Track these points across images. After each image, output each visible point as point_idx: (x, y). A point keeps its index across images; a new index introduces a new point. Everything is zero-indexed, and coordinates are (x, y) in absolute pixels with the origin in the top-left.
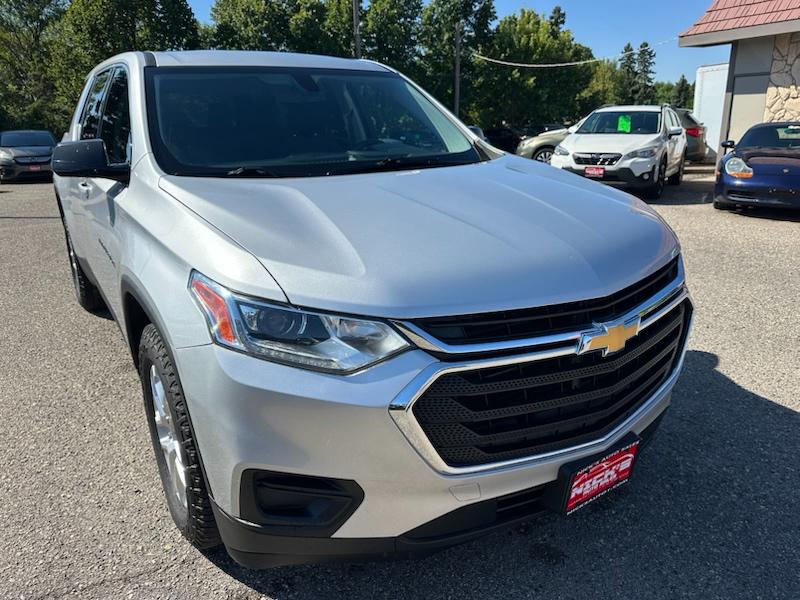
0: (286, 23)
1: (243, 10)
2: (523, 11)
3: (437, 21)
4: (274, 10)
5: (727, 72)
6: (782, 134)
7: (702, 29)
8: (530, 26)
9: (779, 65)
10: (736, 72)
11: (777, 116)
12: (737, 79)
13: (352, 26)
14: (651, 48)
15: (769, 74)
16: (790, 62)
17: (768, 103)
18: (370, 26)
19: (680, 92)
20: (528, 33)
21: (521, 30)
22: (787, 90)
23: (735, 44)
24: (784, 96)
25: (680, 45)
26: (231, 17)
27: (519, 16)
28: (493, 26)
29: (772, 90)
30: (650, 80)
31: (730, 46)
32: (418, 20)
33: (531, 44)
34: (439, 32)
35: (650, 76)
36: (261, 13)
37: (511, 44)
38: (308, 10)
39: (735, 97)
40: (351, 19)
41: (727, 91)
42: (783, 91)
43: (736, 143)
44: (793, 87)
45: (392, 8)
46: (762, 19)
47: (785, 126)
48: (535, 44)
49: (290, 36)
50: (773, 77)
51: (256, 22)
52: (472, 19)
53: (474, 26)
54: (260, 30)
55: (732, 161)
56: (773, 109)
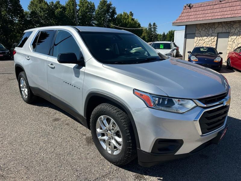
0: (54, 12)
1: (39, 7)
2: (124, 13)
3: (100, 14)
4: (50, 8)
5: (184, 32)
6: (202, 50)
7: (178, 21)
8: (126, 17)
9: (197, 32)
10: (187, 33)
11: (197, 45)
12: (187, 35)
13: (74, 14)
14: (156, 24)
15: (195, 34)
16: (200, 31)
17: (195, 41)
18: (80, 14)
19: (163, 37)
20: (126, 19)
21: (124, 18)
22: (200, 38)
23: (186, 26)
24: (199, 40)
25: (173, 25)
26: (35, 9)
27: (123, 14)
28: (116, 16)
29: (196, 38)
30: (156, 33)
31: (185, 26)
32: (94, 13)
33: (127, 22)
34: (101, 18)
35: (156, 32)
36: (46, 8)
37: (121, 22)
38: (60, 8)
39: (187, 39)
40: (74, 12)
41: (185, 38)
42: (199, 38)
43: (191, 52)
44: (201, 37)
45: (86, 9)
46: (193, 20)
47: (203, 48)
48: (128, 22)
49: (55, 16)
50: (196, 34)
51: (44, 11)
52: (110, 14)
53: (110, 16)
54: (45, 14)
55: (192, 57)
56: (196, 43)
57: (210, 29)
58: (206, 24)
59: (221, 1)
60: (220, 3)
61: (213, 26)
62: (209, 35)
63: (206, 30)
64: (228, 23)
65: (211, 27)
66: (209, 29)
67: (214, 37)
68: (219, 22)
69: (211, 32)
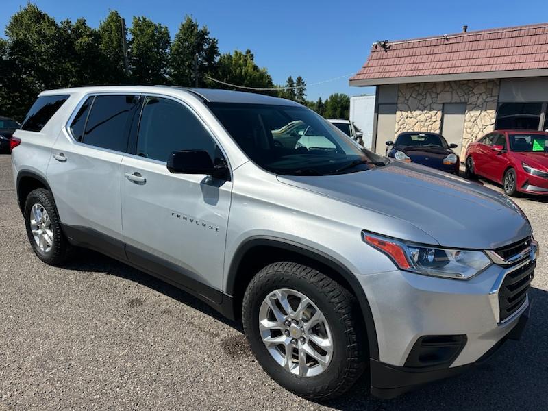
0: (72, 43)
1: (36, 32)
2: (236, 52)
3: (181, 53)
4: (62, 34)
5: (374, 99)
6: (414, 138)
7: (361, 77)
8: (241, 62)
9: (401, 100)
10: (380, 102)
11: (402, 127)
12: (380, 106)
13: (121, 50)
14: (304, 79)
15: (397, 104)
16: (407, 98)
17: (397, 119)
18: (135, 52)
20: (241, 66)
21: (236, 64)
22: (407, 114)
23: (378, 87)
24: (405, 116)
25: (350, 85)
26: (25, 35)
27: (233, 54)
28: (217, 59)
29: (398, 113)
30: (304, 99)
31: (375, 87)
32: (168, 51)
33: (243, 73)
34: (183, 61)
35: (304, 97)
36: (52, 35)
37: (230, 72)
38: (88, 36)
39: (380, 116)
40: (120, 46)
41: (375, 112)
42: (405, 114)
43: (394, 142)
44: (409, 112)
45: (149, 41)
46: (393, 75)
47: (417, 134)
48: (246, 74)
49: (74, 53)
50: (399, 105)
51: (48, 42)
52: (204, 54)
53: (204, 58)
54: (50, 48)
55: (397, 153)
56: (400, 123)
57: (428, 95)
58: (419, 84)
59: (447, 39)
60: (446, 42)
61: (434, 90)
62: (425, 107)
63: (420, 98)
64: (464, 84)
65: (430, 91)
66: (426, 94)
67: (435, 112)
68: (444, 82)
69: (429, 101)
